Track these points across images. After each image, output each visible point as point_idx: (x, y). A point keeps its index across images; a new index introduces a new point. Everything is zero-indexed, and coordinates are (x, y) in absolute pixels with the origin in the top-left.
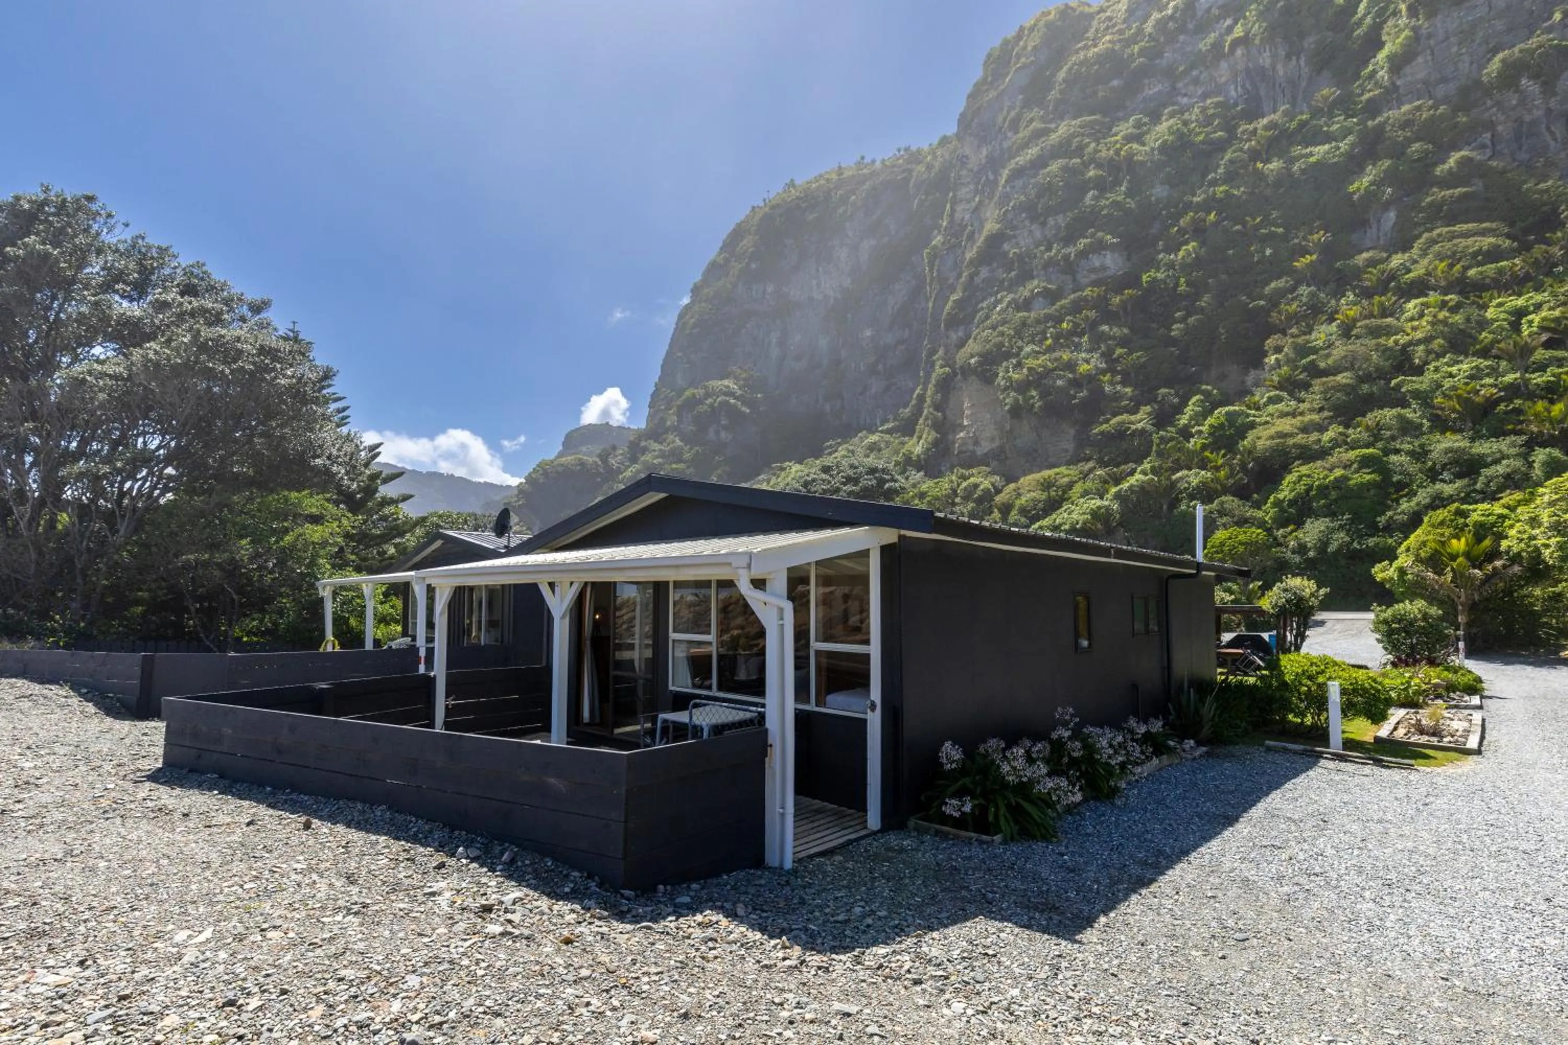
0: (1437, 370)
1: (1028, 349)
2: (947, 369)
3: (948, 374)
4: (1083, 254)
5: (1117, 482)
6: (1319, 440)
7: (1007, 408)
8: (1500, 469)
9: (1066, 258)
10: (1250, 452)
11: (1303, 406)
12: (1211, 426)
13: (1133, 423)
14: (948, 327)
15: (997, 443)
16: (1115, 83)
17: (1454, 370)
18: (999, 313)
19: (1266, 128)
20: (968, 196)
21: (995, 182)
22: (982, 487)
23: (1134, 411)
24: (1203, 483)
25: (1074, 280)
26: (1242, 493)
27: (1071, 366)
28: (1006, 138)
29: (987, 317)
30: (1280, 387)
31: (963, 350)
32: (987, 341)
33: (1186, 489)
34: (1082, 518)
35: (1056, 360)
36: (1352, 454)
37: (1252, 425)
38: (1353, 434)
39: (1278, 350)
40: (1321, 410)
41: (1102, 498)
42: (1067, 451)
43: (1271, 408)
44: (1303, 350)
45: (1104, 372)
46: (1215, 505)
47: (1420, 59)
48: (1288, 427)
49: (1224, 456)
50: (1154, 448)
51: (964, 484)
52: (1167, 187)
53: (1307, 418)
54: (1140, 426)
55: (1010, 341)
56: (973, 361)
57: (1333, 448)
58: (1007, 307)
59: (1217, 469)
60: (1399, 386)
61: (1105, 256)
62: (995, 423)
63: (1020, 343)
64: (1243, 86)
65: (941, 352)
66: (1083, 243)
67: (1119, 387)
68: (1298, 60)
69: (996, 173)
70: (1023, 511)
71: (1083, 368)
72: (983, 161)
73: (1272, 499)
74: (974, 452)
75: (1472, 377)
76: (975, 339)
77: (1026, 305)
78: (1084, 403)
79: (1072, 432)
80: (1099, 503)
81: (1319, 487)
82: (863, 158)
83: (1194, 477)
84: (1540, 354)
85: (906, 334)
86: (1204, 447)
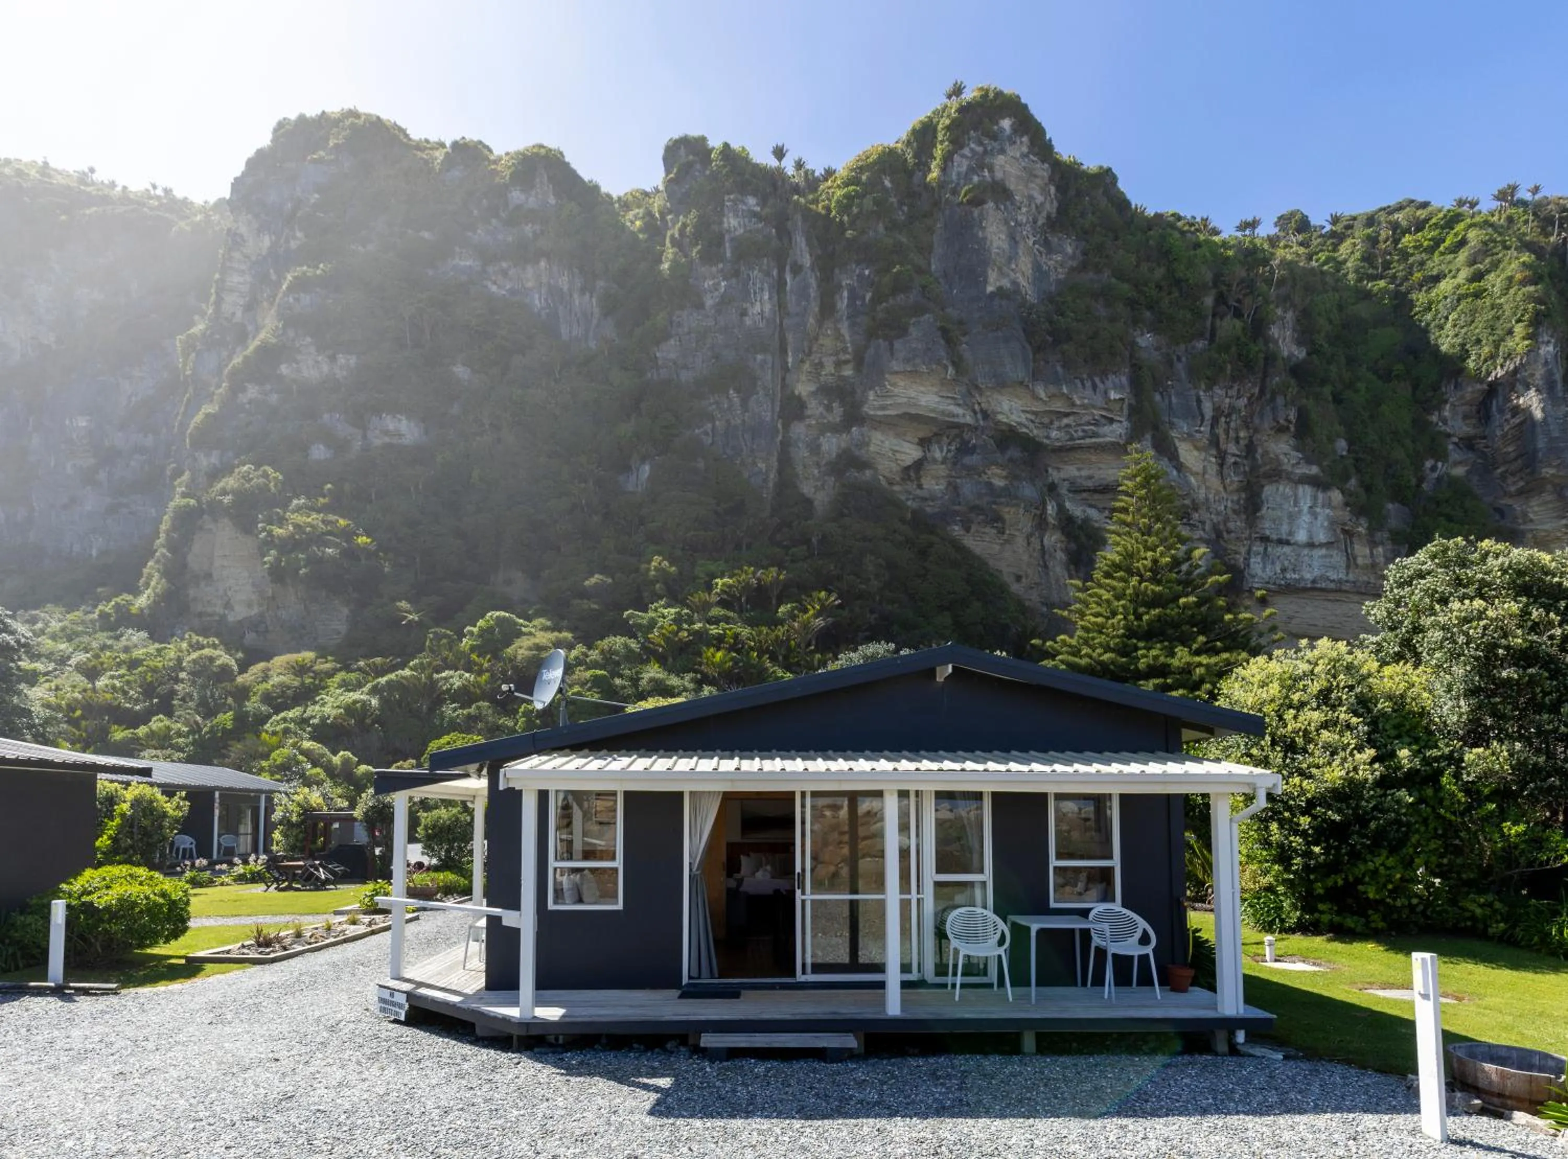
0: (656, 609)
1: (297, 501)
2: (192, 502)
3: (191, 508)
5: (378, 674)
7: (266, 567)
10: (511, 660)
12: (481, 628)
15: (255, 611)
16: (426, 235)
17: (665, 612)
21: (276, 284)
22: (218, 662)
24: (465, 685)
25: (365, 437)
27: (348, 534)
31: (215, 482)
32: (247, 478)
33: (448, 690)
34: (334, 712)
35: (330, 522)
36: (588, 674)
37: (519, 634)
38: (594, 655)
41: (360, 690)
42: (339, 633)
46: (472, 710)
47: (672, 342)
48: (544, 641)
49: (489, 660)
50: (428, 644)
51: (194, 655)
52: (469, 370)
56: (226, 499)
57: (576, 666)
59: (480, 673)
60: (629, 617)
61: (400, 420)
62: (254, 585)
64: (546, 300)
65: (186, 476)
68: (591, 297)
69: (278, 273)
70: (267, 698)
71: (362, 540)
72: (264, 253)
74: (223, 617)
75: (675, 620)
79: (346, 611)
80: (356, 695)
82: (92, 169)
83: (458, 679)
84: (716, 611)
85: (149, 441)
86: (473, 649)
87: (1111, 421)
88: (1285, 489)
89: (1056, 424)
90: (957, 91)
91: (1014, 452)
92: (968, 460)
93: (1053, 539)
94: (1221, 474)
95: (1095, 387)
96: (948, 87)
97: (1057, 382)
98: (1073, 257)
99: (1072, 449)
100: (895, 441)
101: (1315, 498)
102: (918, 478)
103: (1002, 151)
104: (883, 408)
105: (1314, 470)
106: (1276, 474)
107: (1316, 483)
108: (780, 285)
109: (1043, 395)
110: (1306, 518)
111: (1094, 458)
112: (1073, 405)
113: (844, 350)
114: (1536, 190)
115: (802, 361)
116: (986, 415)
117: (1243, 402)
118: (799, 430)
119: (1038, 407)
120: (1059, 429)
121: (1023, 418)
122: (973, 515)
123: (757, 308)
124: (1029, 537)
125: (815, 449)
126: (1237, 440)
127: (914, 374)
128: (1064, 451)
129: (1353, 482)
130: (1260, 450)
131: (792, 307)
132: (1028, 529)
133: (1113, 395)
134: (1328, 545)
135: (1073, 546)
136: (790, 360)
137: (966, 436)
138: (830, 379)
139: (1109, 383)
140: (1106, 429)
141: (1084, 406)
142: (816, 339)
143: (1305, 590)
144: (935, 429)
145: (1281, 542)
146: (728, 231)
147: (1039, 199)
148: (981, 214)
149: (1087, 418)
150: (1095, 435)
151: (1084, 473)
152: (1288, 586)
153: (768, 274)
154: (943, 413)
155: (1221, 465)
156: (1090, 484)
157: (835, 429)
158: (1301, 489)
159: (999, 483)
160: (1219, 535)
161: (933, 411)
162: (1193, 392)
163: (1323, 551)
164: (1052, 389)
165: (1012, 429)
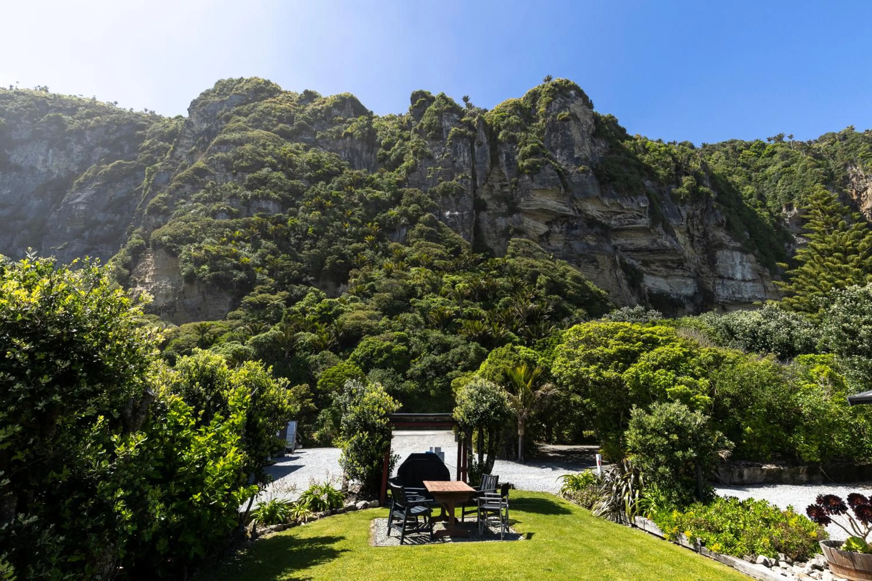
0: (427, 299)
1: (208, 240)
2: (142, 240)
3: (141, 245)
4: (255, 198)
5: (256, 332)
6: (377, 325)
7: (183, 274)
8: (458, 350)
9: (246, 197)
10: (341, 326)
11: (368, 306)
12: (320, 308)
13: (272, 300)
14: (149, 213)
17: (435, 300)
18: (192, 214)
19: (357, 174)
20: (188, 145)
21: (208, 144)
23: (274, 293)
24: (312, 340)
25: (248, 210)
26: (335, 350)
27: (236, 256)
28: (221, 123)
29: (184, 214)
30: (357, 294)
31: (158, 230)
32: (179, 227)
33: (302, 344)
35: (227, 250)
36: (394, 334)
37: (342, 312)
38: (394, 323)
39: (356, 276)
40: (376, 310)
41: (243, 344)
43: (352, 304)
44: (368, 279)
45: (258, 266)
46: (319, 356)
48: (361, 315)
49: (326, 326)
50: (284, 316)
53: (371, 312)
54: (276, 302)
55: (196, 232)
56: (164, 238)
57: (384, 330)
58: (200, 212)
59: (321, 333)
60: (413, 303)
61: (269, 203)
62: (172, 284)
63: (203, 236)
64: (348, 154)
65: (140, 229)
66: (257, 192)
67: (265, 277)
69: (210, 140)
71: (245, 260)
72: (203, 130)
73: (352, 355)
75: (442, 304)
76: (170, 225)
77: (214, 214)
78: (242, 282)
80: (240, 346)
81: (379, 349)
82: (116, 103)
83: (307, 337)
86: (314, 320)
87: (641, 217)
88: (727, 253)
89: (614, 218)
90: (549, 79)
91: (598, 229)
92: (574, 232)
93: (620, 273)
94: (692, 246)
95: (632, 201)
96: (545, 77)
97: (614, 197)
98: (605, 148)
99: (623, 230)
100: (534, 222)
101: (742, 258)
102: (548, 241)
103: (573, 102)
104: (528, 206)
105: (739, 245)
106: (721, 246)
107: (742, 250)
108: (472, 150)
109: (607, 203)
110: (739, 267)
111: (633, 235)
112: (623, 208)
113: (505, 180)
114: (791, 137)
115: (484, 184)
116: (580, 211)
117: (698, 212)
118: (483, 215)
119: (604, 209)
120: (615, 220)
121: (598, 214)
122: (581, 259)
123: (461, 159)
124: (611, 270)
125: (493, 224)
126: (698, 230)
127: (544, 190)
128: (619, 231)
129: (757, 251)
130: (711, 235)
131: (478, 159)
132: (609, 267)
133: (642, 205)
134: (753, 281)
135: (629, 277)
136: (478, 183)
137: (571, 222)
138: (498, 193)
139: (639, 199)
140: (639, 221)
141: (628, 209)
142: (489, 175)
143: (745, 303)
144: (554, 217)
145: (730, 279)
146: (445, 127)
147: (590, 123)
148: (569, 125)
149: (629, 215)
150: (634, 223)
151: (628, 242)
152: (736, 301)
153: (466, 145)
154: (559, 210)
155: (692, 241)
156: (632, 247)
157: (504, 215)
158: (734, 254)
159: (593, 243)
160: (698, 275)
161: (554, 208)
162: (675, 207)
163: (751, 284)
164: (612, 201)
165: (594, 218)
